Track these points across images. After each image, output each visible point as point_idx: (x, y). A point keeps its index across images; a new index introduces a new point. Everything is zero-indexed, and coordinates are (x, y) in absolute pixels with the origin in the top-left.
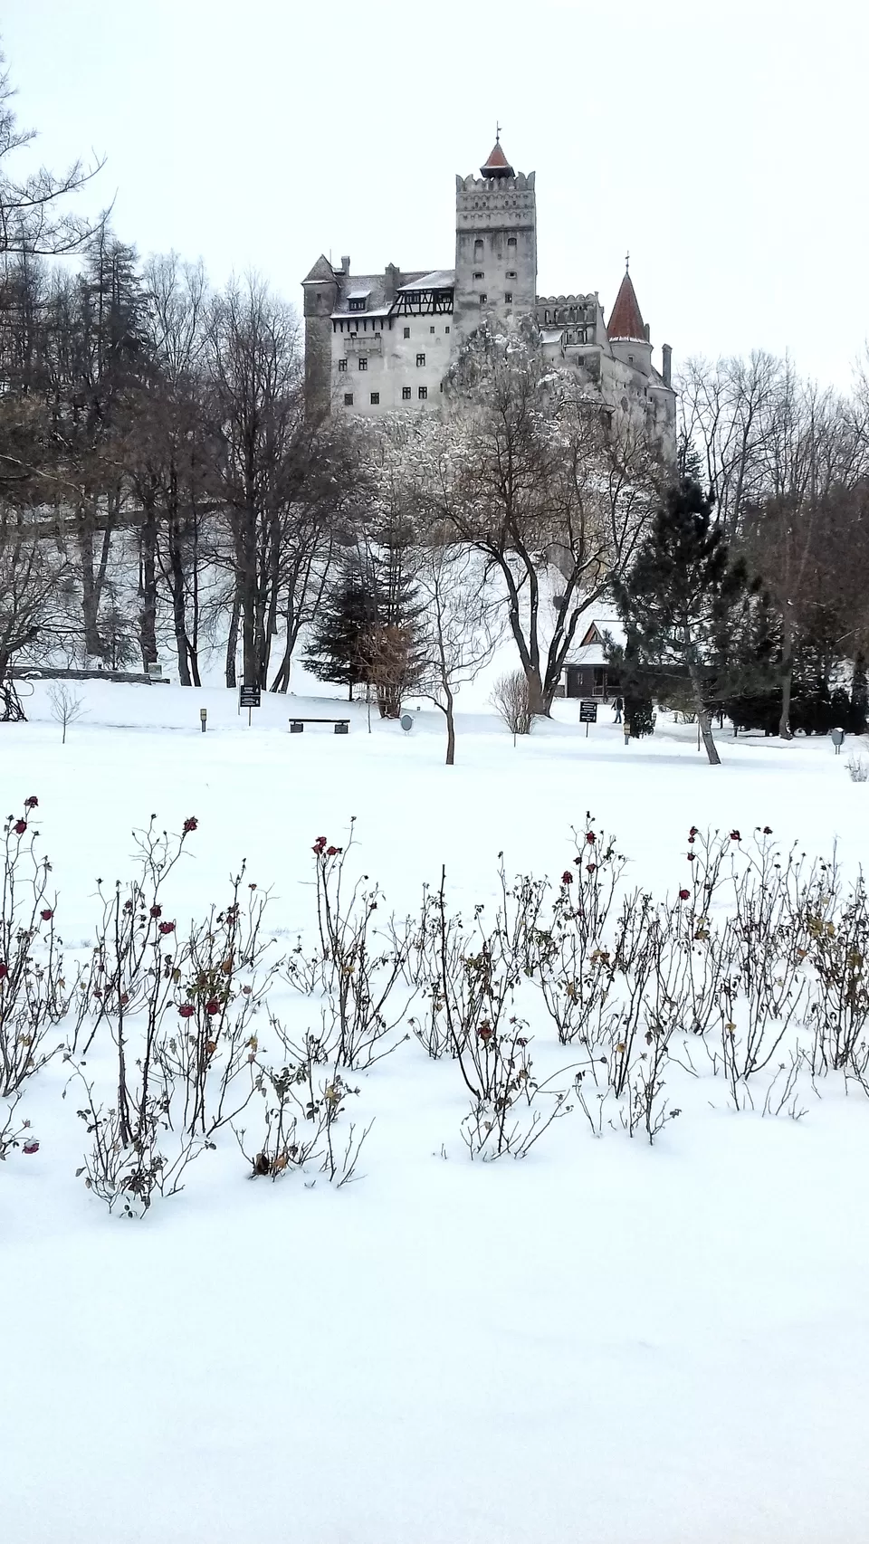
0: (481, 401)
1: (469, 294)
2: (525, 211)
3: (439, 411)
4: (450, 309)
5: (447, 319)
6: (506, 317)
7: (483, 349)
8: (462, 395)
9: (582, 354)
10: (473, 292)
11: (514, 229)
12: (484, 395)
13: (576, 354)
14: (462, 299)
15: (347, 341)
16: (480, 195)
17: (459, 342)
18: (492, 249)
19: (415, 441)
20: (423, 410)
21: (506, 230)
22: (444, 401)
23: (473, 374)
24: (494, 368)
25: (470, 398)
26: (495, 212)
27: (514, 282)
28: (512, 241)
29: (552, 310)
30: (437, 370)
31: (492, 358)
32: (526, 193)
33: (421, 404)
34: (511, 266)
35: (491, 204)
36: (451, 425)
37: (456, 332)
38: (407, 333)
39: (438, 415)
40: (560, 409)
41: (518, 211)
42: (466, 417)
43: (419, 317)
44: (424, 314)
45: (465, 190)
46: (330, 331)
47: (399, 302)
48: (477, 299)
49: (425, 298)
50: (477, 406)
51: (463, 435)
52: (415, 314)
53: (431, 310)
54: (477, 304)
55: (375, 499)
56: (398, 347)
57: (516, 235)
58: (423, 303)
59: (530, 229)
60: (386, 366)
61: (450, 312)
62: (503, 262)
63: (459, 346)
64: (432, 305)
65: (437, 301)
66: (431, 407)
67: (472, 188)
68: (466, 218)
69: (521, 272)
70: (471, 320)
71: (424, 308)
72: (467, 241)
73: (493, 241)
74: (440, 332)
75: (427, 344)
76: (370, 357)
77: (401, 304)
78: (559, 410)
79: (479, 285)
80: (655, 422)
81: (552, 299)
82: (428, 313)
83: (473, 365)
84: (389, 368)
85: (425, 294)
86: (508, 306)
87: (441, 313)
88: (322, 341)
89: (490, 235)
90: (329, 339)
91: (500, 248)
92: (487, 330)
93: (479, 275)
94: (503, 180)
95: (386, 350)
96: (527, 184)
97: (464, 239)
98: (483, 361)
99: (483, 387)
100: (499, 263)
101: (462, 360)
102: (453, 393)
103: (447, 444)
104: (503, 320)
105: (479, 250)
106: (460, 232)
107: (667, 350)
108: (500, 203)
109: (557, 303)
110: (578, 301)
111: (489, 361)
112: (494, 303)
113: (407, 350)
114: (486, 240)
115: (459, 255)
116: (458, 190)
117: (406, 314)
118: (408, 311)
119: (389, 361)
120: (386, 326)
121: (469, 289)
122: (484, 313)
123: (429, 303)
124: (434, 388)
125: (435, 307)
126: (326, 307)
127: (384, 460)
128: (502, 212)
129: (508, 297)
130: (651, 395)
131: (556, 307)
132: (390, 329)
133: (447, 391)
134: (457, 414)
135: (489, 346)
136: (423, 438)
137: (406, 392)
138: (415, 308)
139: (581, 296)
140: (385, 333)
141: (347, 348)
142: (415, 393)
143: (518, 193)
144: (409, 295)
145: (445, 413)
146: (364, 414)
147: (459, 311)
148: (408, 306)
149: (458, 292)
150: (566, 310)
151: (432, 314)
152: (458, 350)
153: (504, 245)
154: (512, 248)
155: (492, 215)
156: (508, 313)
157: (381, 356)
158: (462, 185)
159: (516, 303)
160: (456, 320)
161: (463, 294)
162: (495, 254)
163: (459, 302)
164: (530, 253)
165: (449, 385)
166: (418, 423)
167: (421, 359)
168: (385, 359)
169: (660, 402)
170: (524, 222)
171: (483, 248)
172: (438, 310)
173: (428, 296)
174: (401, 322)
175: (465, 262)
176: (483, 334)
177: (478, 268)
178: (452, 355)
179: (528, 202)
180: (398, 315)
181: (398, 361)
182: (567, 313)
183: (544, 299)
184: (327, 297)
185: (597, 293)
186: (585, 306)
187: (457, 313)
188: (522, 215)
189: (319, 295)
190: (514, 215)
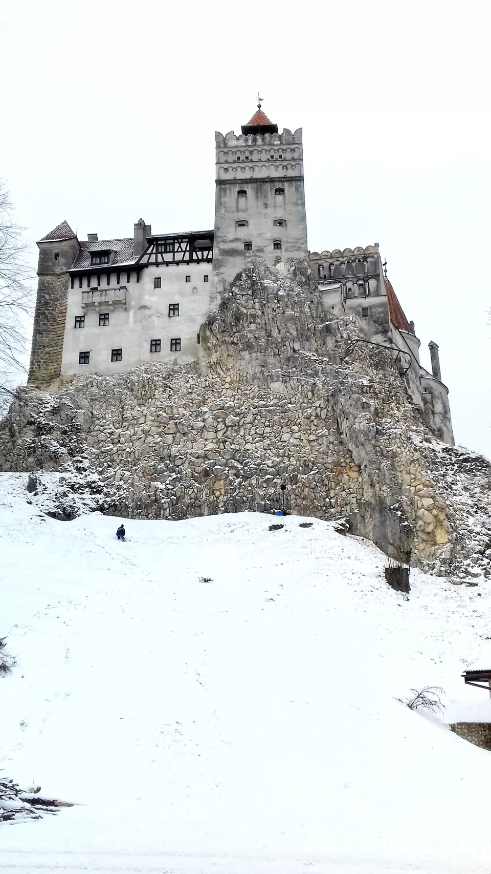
0: (249, 347)
1: (232, 241)
2: (293, 163)
3: (196, 363)
4: (210, 257)
5: (206, 268)
6: (275, 265)
7: (250, 292)
8: (224, 342)
9: (365, 305)
10: (236, 240)
11: (281, 180)
12: (253, 340)
13: (359, 306)
14: (223, 246)
15: (86, 295)
16: (242, 149)
17: (221, 289)
18: (257, 198)
19: (165, 395)
20: (175, 363)
21: (272, 180)
22: (201, 353)
23: (238, 318)
24: (263, 313)
25: (235, 344)
26: (260, 164)
27: (283, 228)
28: (280, 191)
29: (326, 265)
30: (193, 320)
31: (261, 302)
32: (293, 147)
33: (173, 358)
34: (280, 214)
35: (255, 157)
36: (211, 376)
37: (216, 279)
38: (157, 283)
39: (194, 367)
40: (348, 352)
41: (285, 163)
42: (230, 366)
43: (173, 268)
44: (178, 263)
45: (225, 145)
46: (66, 289)
47: (149, 252)
48: (240, 246)
49: (180, 246)
50: (243, 353)
51: (227, 386)
52: (167, 264)
53: (187, 257)
54: (241, 251)
55: (109, 466)
56: (147, 297)
57: (284, 186)
58: (177, 251)
59: (300, 179)
60: (131, 320)
61: (209, 261)
62: (270, 210)
63: (220, 293)
64: (187, 254)
65: (193, 250)
66: (185, 359)
67: (233, 143)
68: (226, 170)
69: (291, 219)
70: (234, 266)
71: (179, 257)
72: (228, 191)
73: (258, 192)
74: (197, 281)
75: (182, 294)
76: (113, 311)
77: (152, 253)
78: (347, 355)
79: (243, 233)
80: (433, 413)
81: (326, 254)
82: (183, 262)
83: (239, 309)
84: (135, 322)
85: (180, 243)
86: (278, 253)
87: (198, 261)
88: (57, 300)
89: (254, 185)
90: (65, 296)
91: (266, 197)
92: (254, 275)
93: (242, 224)
94: (267, 135)
95: (133, 303)
96: (294, 140)
97: (225, 190)
98: (250, 306)
99: (250, 332)
100: (264, 211)
101: (224, 306)
102: (213, 341)
103: (206, 397)
104: (272, 268)
105: (242, 200)
106: (219, 182)
107: (433, 347)
108: (265, 157)
109: (331, 257)
110: (356, 253)
111: (257, 306)
112: (261, 250)
113: (158, 300)
114: (249, 189)
115: (219, 204)
116: (218, 147)
117: (157, 264)
118: (160, 260)
119: (135, 313)
120: (133, 278)
121: (231, 236)
122: (249, 260)
123: (185, 252)
124: (190, 339)
125: (191, 256)
126: (65, 265)
127: (124, 419)
128: (267, 164)
129: (277, 245)
130: (426, 386)
131: (331, 261)
132: (138, 282)
133: (206, 340)
134: (218, 363)
135: (256, 289)
136: (176, 393)
137: (155, 345)
138: (168, 257)
139: (359, 248)
140: (132, 286)
141: (85, 301)
142: (165, 346)
143: (284, 147)
144: (161, 245)
145: (203, 364)
146: (102, 373)
147: (219, 257)
148: (159, 256)
149: (220, 239)
150: (342, 263)
151: (188, 262)
152: (219, 297)
153: (271, 194)
154: (279, 198)
155: (256, 168)
156: (278, 260)
157: (126, 310)
158: (222, 142)
159: (286, 250)
160: (215, 268)
161: (224, 241)
162: (260, 203)
163: (220, 249)
164: (299, 202)
165: (208, 333)
166: (169, 376)
167: (174, 309)
168: (131, 313)
169: (436, 393)
170: (291, 173)
171: (247, 198)
172: (195, 257)
173: (184, 245)
174: (150, 273)
175: (225, 211)
176: (250, 277)
177: (242, 216)
178: (212, 302)
179: (296, 155)
180: (147, 265)
181: (147, 312)
182: (344, 266)
183: (316, 254)
184: (65, 254)
185: (377, 245)
186: (365, 259)
187: (217, 260)
188: (289, 167)
189: (57, 255)
190: (281, 167)
